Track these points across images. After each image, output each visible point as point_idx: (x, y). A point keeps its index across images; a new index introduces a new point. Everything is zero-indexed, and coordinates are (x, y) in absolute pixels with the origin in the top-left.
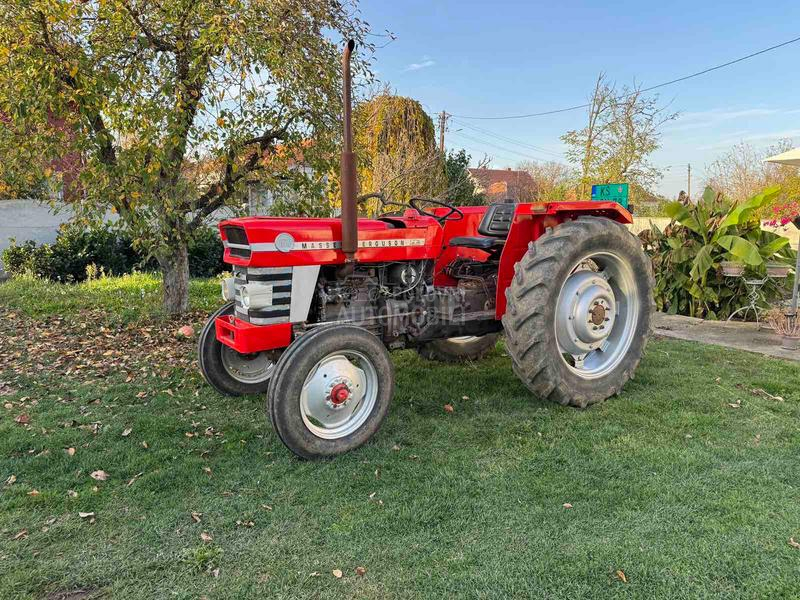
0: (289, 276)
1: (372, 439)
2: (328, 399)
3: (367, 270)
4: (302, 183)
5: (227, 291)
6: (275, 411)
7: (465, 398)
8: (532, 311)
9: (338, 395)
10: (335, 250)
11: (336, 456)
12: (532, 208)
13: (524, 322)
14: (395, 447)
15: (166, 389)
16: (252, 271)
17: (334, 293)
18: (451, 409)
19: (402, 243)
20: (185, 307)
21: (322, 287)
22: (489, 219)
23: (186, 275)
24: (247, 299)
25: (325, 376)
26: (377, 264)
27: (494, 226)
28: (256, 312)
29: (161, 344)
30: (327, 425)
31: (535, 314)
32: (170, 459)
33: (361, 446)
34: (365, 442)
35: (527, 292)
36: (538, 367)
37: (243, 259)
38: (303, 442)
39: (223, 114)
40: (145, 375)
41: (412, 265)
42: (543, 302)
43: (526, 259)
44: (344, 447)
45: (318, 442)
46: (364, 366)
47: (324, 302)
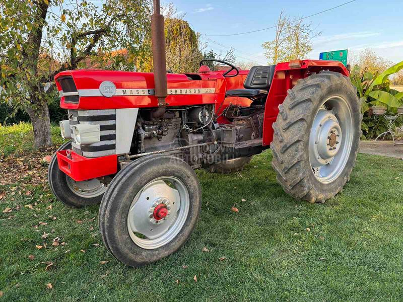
0: (113, 117)
1: (187, 243)
2: (151, 217)
3: (173, 112)
4: (121, 61)
5: (64, 131)
6: (106, 233)
7: (243, 200)
8: (296, 139)
9: (159, 213)
10: (149, 96)
11: (159, 261)
12: (289, 65)
13: (290, 146)
14: (205, 249)
15: (28, 204)
16: (81, 114)
17: (149, 130)
18: (237, 210)
19: (199, 91)
20: (49, 143)
21: (140, 125)
22: (252, 77)
23: (48, 123)
24: (79, 136)
25: (148, 198)
26: (180, 107)
27: (255, 82)
28: (87, 147)
29: (30, 169)
30: (151, 237)
31: (298, 141)
32: (17, 274)
33: (179, 250)
34: (181, 246)
35: (291, 125)
36: (298, 179)
37: (73, 104)
38: (131, 256)
39: (65, 12)
40: (13, 193)
41: (206, 108)
42: (303, 132)
43: (287, 102)
44: (165, 253)
45: (144, 254)
46: (178, 187)
47: (143, 137)
